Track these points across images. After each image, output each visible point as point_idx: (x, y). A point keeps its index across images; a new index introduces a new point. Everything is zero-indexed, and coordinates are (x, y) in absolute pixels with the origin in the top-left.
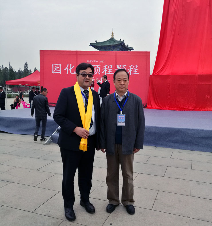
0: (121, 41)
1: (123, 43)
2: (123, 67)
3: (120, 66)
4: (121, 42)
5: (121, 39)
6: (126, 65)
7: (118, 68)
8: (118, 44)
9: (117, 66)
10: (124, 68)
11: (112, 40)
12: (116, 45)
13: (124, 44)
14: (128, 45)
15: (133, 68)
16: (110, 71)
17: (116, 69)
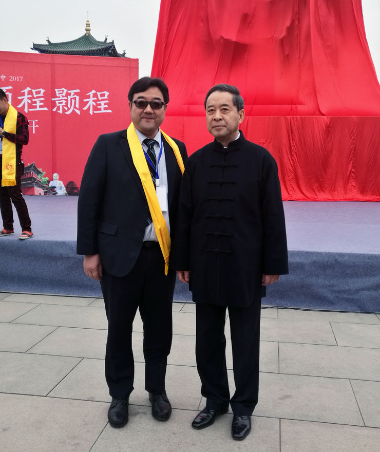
0: (108, 41)
1: (111, 47)
2: (72, 94)
3: (63, 91)
4: (107, 45)
5: (106, 39)
6: (78, 91)
7: (58, 95)
8: (100, 50)
9: (56, 90)
10: (75, 96)
11: (87, 38)
12: (97, 50)
13: (114, 50)
14: (125, 53)
15: (97, 97)
16: (38, 104)
17: (53, 99)
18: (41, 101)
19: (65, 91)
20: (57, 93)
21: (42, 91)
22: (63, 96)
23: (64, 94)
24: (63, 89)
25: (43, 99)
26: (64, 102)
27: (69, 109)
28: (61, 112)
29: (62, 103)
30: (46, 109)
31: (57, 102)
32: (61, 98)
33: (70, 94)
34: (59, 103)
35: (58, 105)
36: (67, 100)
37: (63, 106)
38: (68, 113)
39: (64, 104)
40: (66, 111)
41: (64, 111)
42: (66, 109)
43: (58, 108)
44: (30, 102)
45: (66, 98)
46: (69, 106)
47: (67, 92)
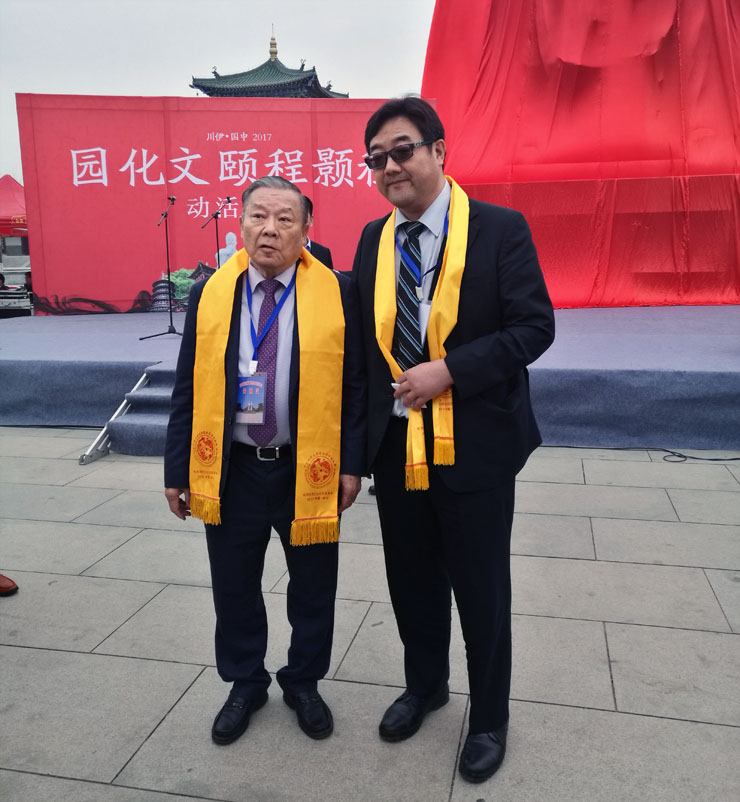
2: (343, 156)
10: (346, 159)
16: (294, 174)
17: (315, 166)
18: (297, 170)
19: (332, 152)
20: (320, 156)
21: (299, 154)
22: (328, 160)
23: (330, 158)
24: (329, 149)
25: (300, 166)
26: (331, 168)
27: (337, 179)
28: (326, 184)
29: (327, 170)
30: (304, 180)
31: (321, 169)
32: (326, 163)
33: (338, 157)
34: (324, 171)
35: (321, 173)
36: (334, 166)
37: (329, 175)
38: (335, 185)
39: (330, 172)
40: (334, 183)
41: (331, 182)
42: (333, 179)
43: (323, 179)
44: (282, 170)
45: (333, 163)
46: (337, 174)
47: (334, 154)
